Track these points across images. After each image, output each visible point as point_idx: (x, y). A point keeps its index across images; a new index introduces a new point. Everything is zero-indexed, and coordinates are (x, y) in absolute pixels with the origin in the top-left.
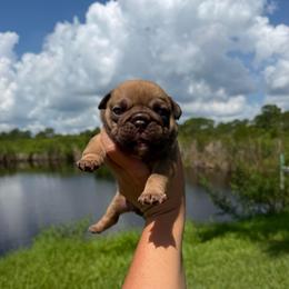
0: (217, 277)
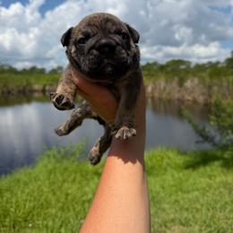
0: (202, 205)
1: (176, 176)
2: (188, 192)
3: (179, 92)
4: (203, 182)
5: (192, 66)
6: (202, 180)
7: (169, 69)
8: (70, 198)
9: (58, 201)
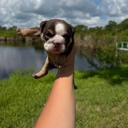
0: (90, 94)
1: (78, 82)
2: (84, 89)
3: (81, 42)
4: (91, 84)
5: (88, 28)
8: (28, 92)
9: (23, 93)
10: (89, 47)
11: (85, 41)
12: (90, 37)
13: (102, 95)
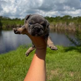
1: (61, 54)
3: (67, 27)
6: (69, 56)
7: (64, 19)
8: (26, 59)
9: (23, 60)
10: (72, 30)
11: (69, 26)
12: (73, 23)
13: (76, 65)
